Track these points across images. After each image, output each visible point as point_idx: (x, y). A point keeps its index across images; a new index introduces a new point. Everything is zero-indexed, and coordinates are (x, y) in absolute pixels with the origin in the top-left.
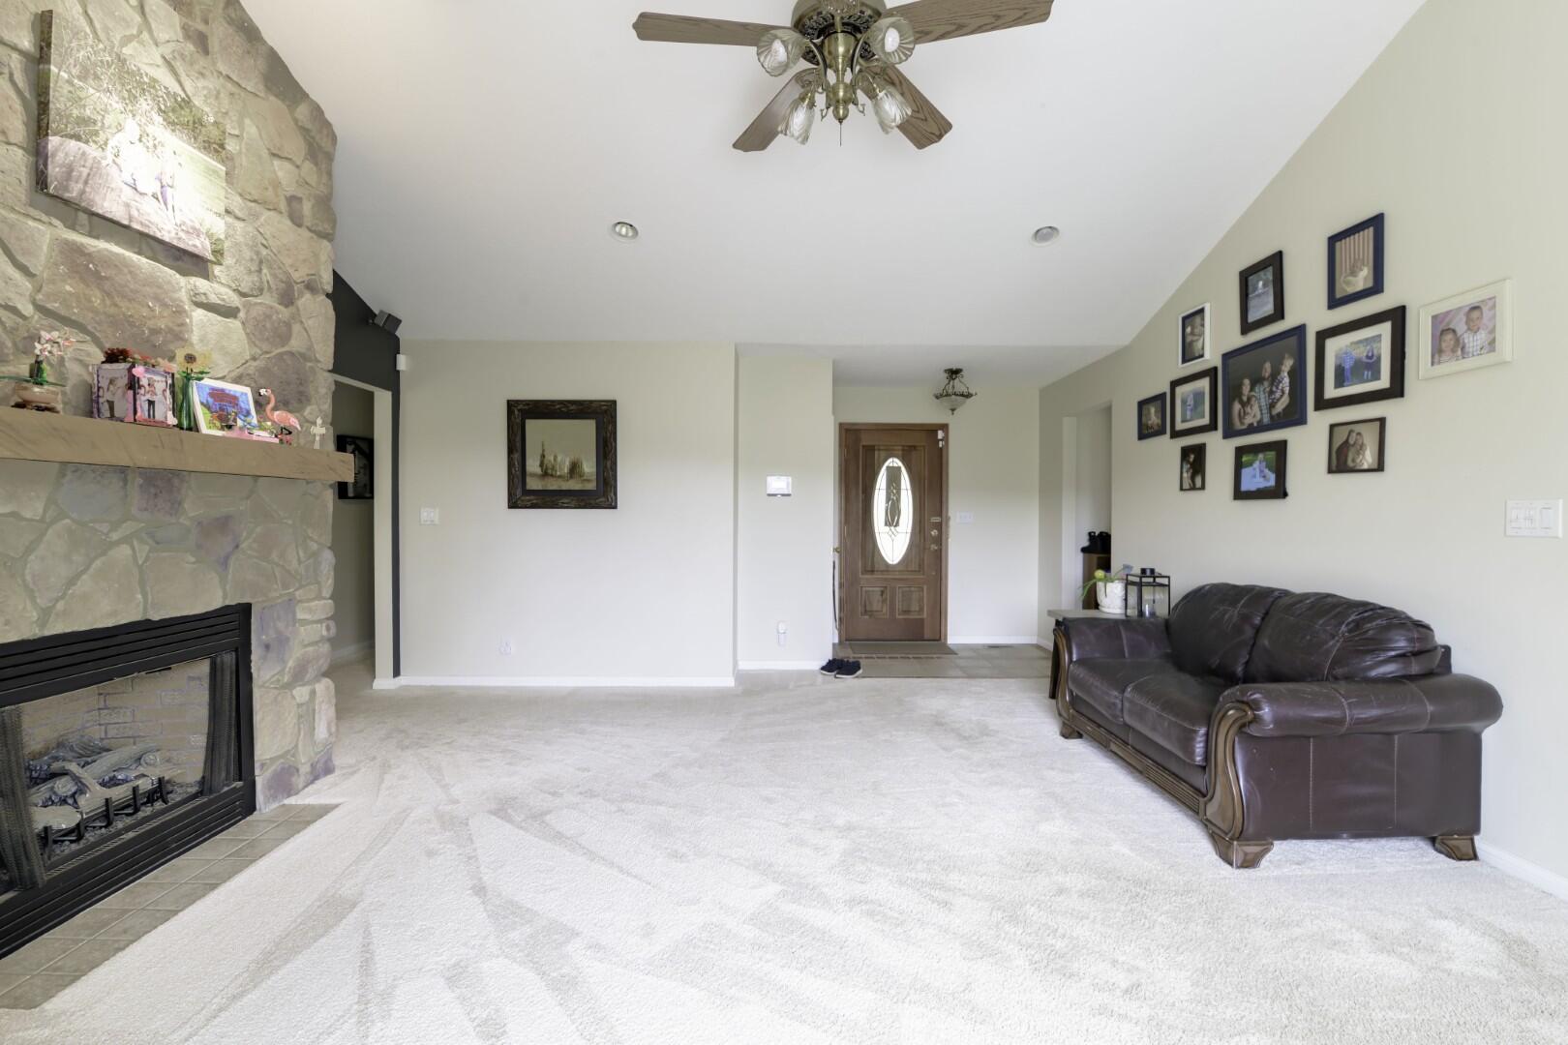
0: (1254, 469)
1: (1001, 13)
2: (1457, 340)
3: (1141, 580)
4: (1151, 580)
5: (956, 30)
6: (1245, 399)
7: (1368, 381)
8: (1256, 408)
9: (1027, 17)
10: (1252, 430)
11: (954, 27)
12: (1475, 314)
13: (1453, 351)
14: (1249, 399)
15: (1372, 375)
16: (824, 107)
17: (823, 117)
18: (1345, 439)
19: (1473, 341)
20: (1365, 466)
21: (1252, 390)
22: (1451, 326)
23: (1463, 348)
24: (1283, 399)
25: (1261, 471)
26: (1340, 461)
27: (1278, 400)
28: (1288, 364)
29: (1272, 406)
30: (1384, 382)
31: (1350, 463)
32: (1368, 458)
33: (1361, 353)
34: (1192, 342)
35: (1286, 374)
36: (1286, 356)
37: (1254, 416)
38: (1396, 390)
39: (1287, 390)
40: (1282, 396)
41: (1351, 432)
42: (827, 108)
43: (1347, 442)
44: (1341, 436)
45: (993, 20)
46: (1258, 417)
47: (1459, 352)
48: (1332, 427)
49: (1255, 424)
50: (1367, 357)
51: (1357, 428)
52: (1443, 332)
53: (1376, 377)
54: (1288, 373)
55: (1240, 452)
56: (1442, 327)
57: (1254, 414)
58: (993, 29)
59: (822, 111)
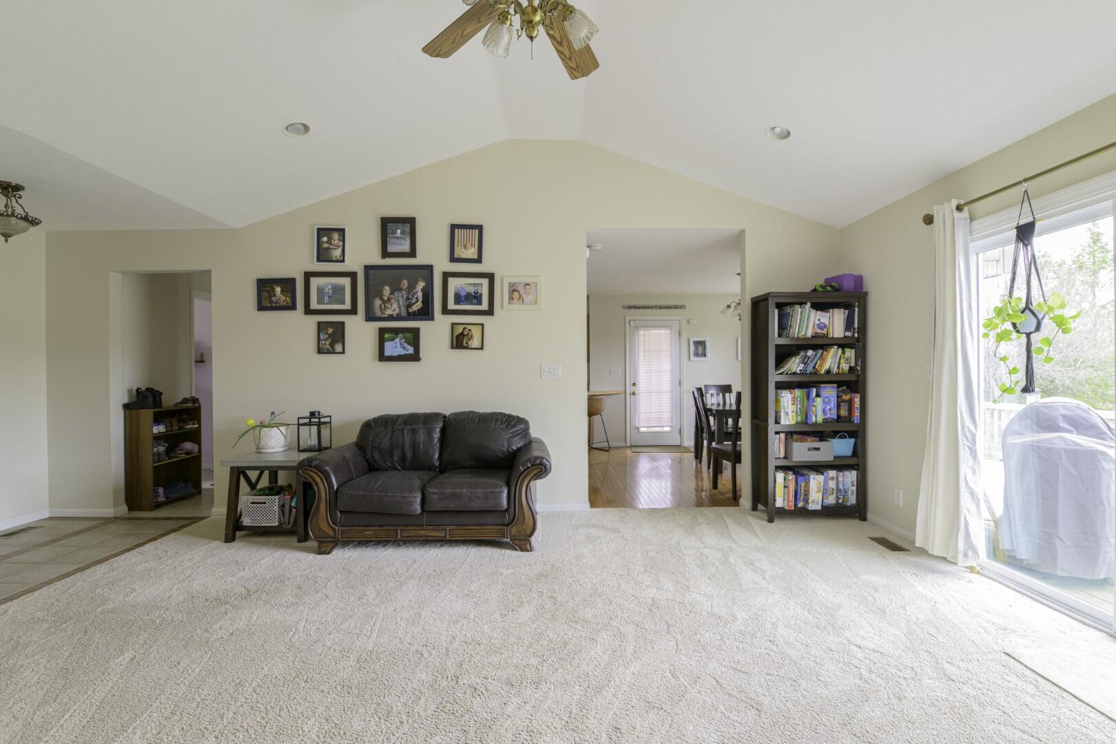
0: (396, 343)
1: (573, 59)
2: (520, 296)
3: (310, 420)
4: (317, 420)
5: (558, 42)
6: (386, 298)
7: (474, 304)
8: (395, 305)
9: (574, 72)
10: (390, 318)
11: (559, 40)
12: (527, 287)
13: (518, 300)
14: (389, 300)
15: (477, 302)
16: (519, 28)
17: (519, 37)
18: (461, 331)
19: (527, 298)
20: (474, 347)
21: (391, 293)
22: (518, 289)
23: (523, 300)
24: (417, 305)
25: (401, 345)
26: (459, 341)
27: (414, 304)
28: (421, 285)
29: (409, 306)
30: (485, 306)
31: (465, 344)
32: (475, 342)
33: (471, 290)
34: (328, 249)
35: (419, 290)
36: (420, 280)
37: (394, 310)
38: (490, 312)
39: (421, 299)
40: (416, 302)
41: (465, 329)
42: (522, 29)
43: (462, 333)
44: (459, 330)
45: (568, 56)
46: (397, 311)
47: (521, 301)
48: (453, 325)
49: (395, 316)
50: (474, 292)
51: (469, 327)
52: (514, 291)
53: (480, 303)
54: (422, 290)
55: (382, 331)
56: (512, 288)
57: (393, 309)
58: (563, 60)
59: (518, 31)
